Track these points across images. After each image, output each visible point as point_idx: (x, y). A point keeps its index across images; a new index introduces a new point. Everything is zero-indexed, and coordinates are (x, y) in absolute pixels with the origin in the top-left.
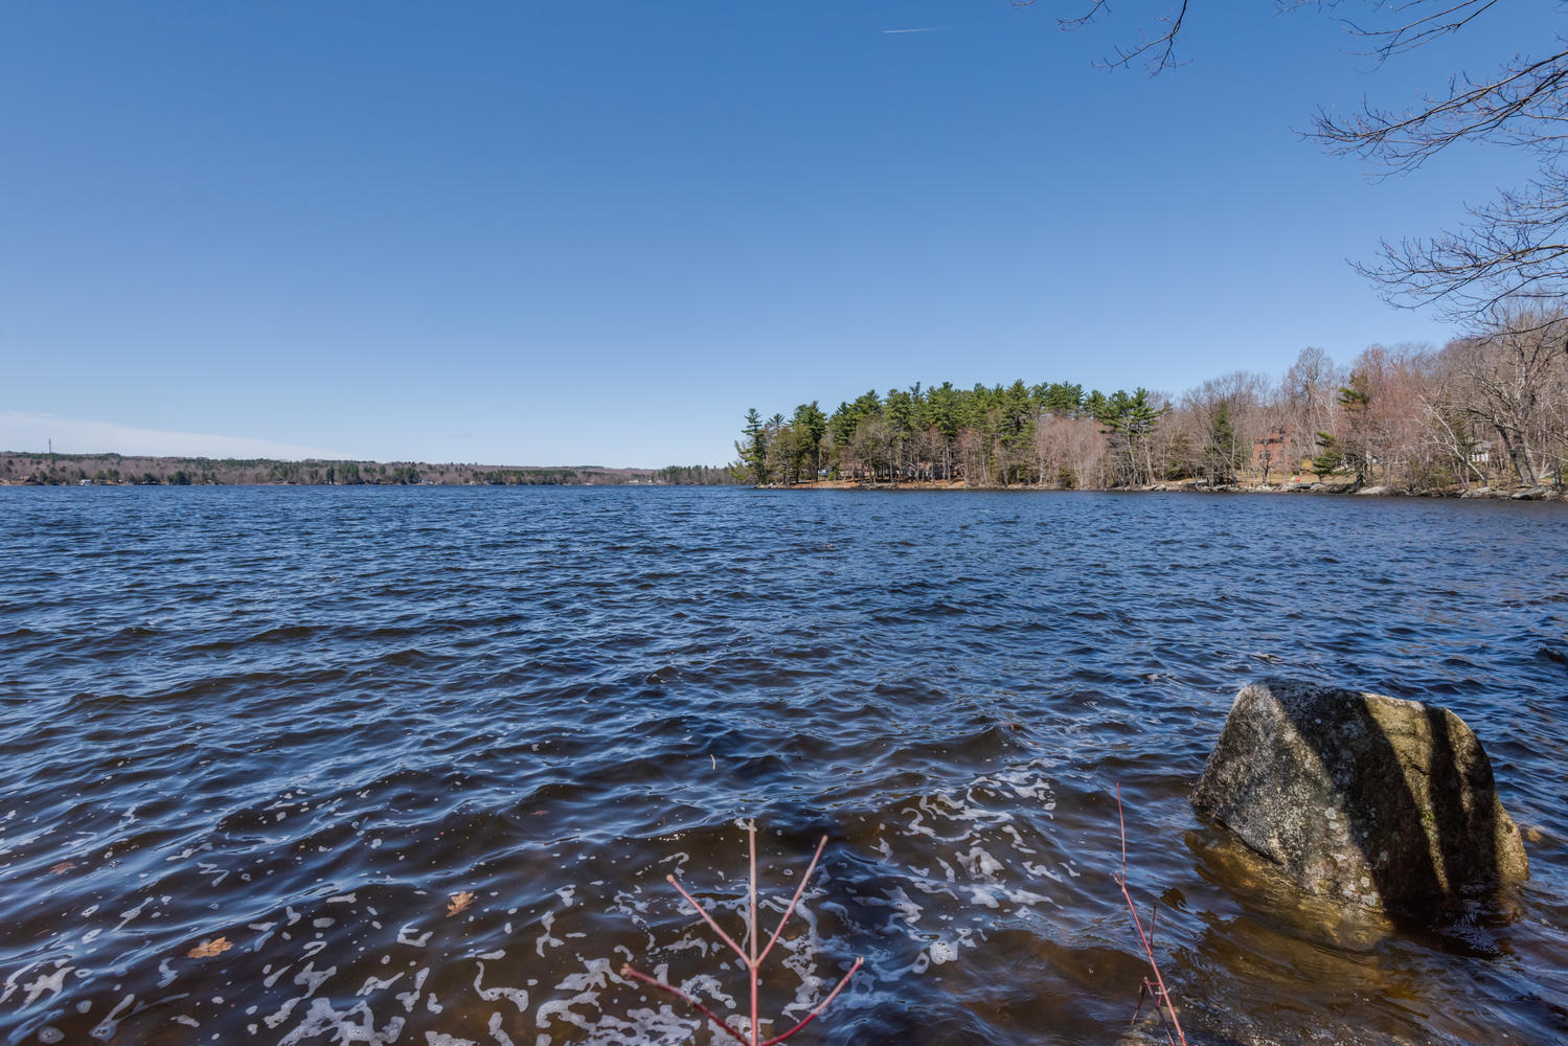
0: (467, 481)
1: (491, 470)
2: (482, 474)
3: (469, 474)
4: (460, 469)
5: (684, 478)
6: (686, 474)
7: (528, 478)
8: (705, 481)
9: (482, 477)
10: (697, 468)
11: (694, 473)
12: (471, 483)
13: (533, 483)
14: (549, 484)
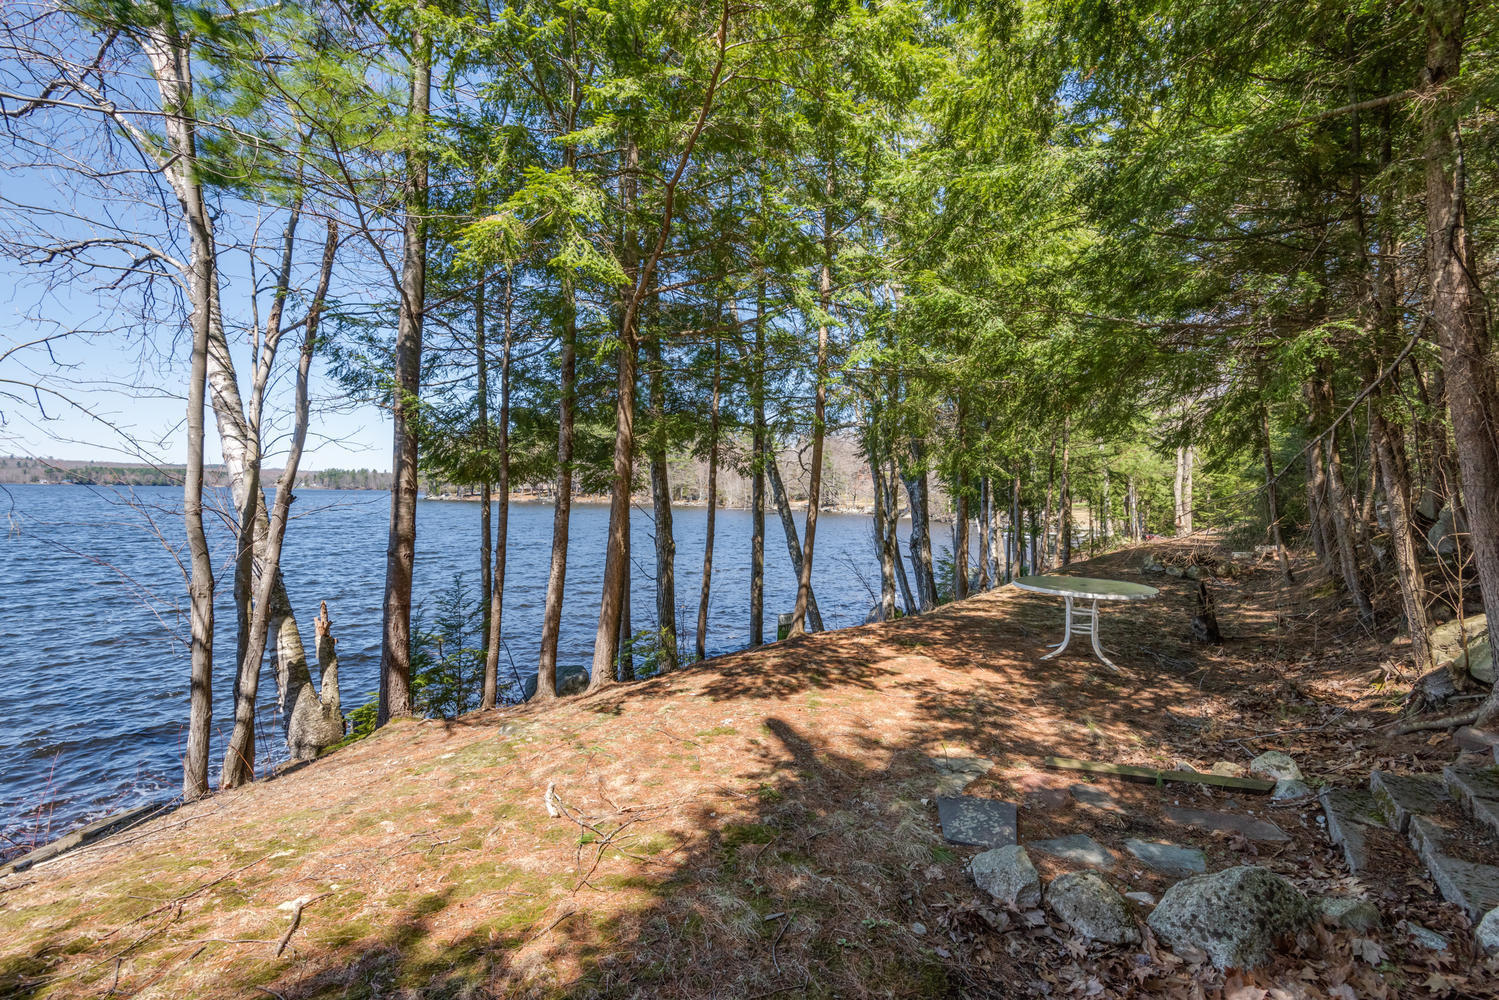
0: (35, 479)
1: (74, 467)
2: (60, 470)
3: (40, 470)
4: (24, 464)
5: (346, 482)
6: (349, 478)
7: (131, 478)
8: (372, 485)
9: (60, 475)
10: (364, 472)
11: (360, 478)
12: (42, 482)
13: (138, 484)
14: (163, 485)
